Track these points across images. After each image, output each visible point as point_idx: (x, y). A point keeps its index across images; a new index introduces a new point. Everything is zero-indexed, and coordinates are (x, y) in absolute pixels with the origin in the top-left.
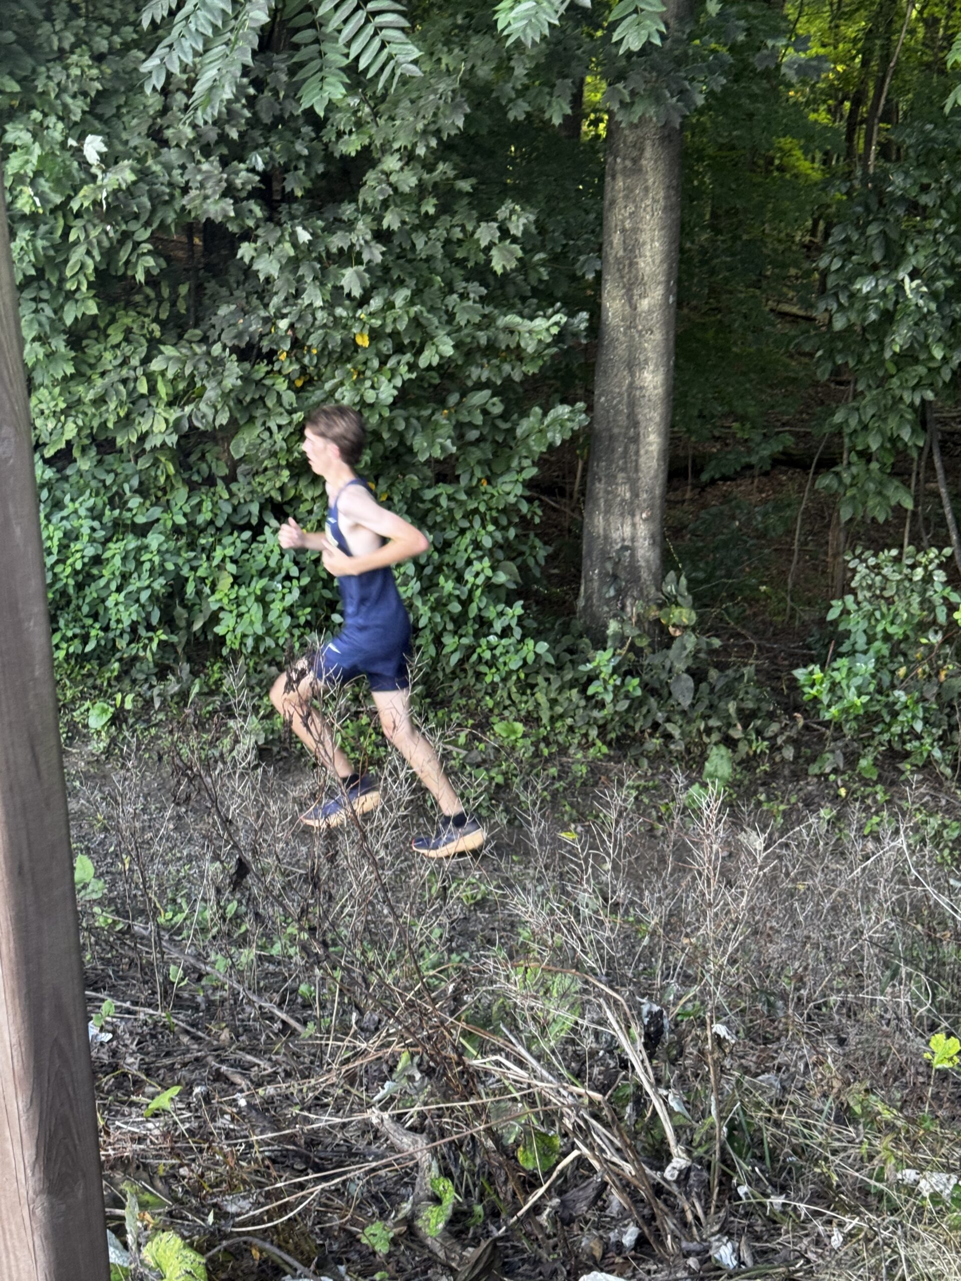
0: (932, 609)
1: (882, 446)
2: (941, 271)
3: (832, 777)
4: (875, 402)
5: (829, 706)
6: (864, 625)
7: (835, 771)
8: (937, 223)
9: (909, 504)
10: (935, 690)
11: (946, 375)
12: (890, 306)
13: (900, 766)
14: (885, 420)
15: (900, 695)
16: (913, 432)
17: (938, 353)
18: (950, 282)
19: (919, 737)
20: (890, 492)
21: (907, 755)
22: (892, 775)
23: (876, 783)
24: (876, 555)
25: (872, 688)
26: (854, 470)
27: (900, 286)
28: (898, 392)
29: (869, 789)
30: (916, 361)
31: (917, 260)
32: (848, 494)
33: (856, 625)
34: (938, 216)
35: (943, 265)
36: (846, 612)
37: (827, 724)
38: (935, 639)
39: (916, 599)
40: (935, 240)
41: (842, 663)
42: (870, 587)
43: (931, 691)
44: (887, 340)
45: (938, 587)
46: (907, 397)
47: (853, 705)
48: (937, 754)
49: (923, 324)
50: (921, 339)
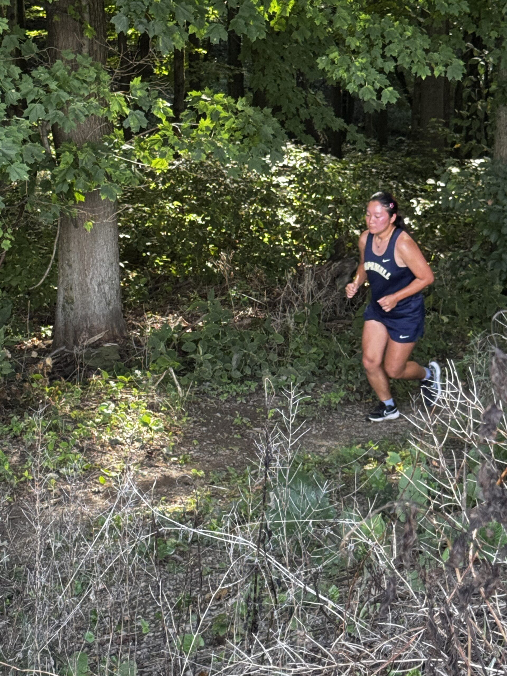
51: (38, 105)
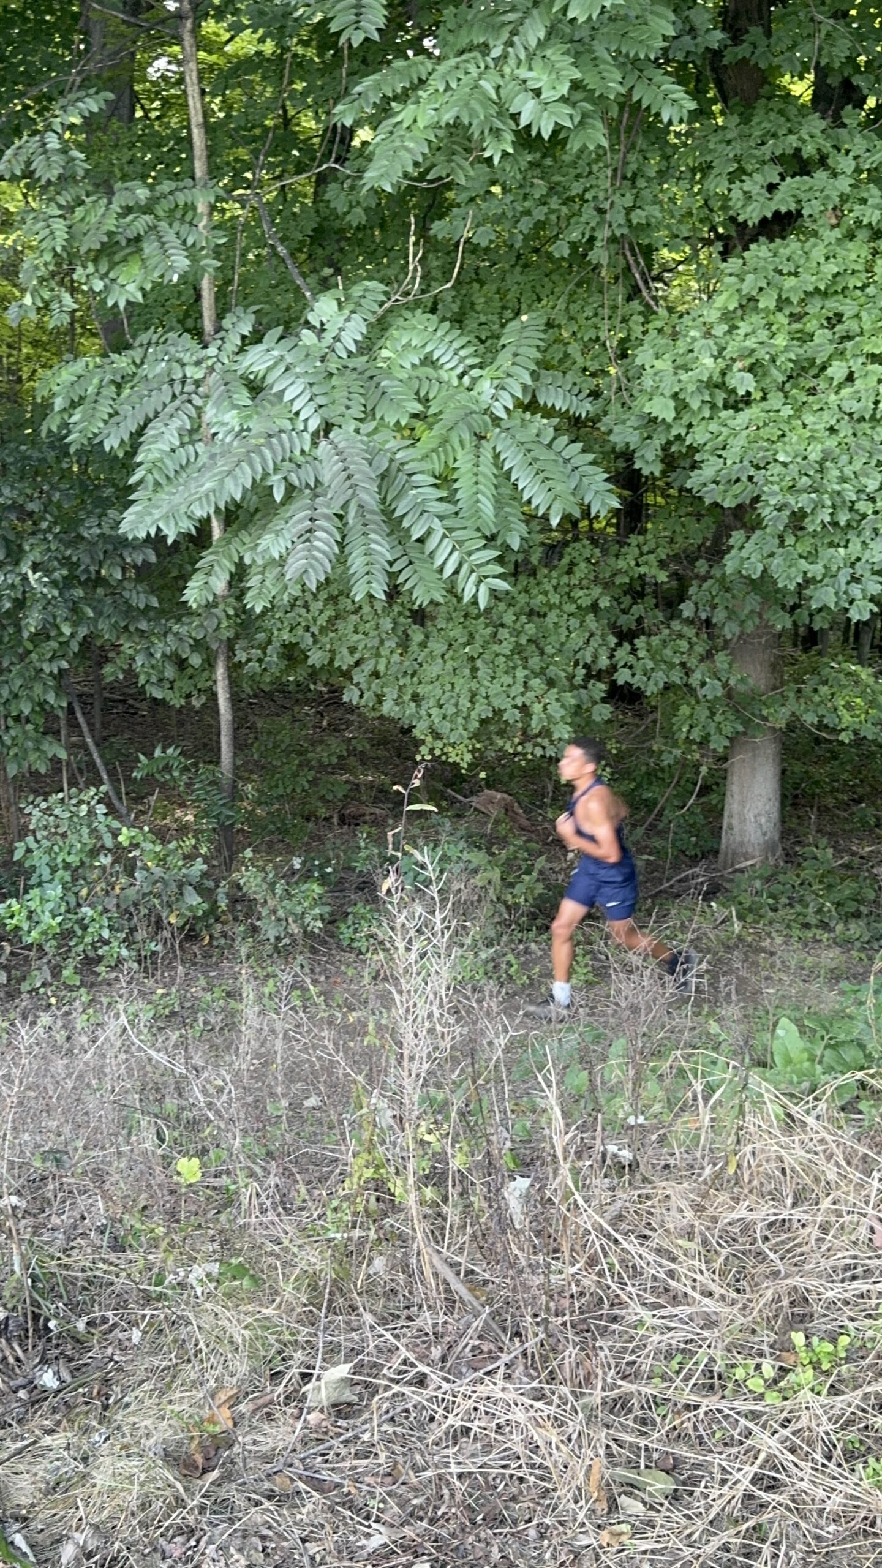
0: (99, 838)
1: (33, 710)
2: (56, 563)
3: (42, 990)
4: (20, 674)
5: (29, 932)
6: (46, 859)
7: (44, 985)
8: (44, 525)
9: (63, 755)
10: (115, 901)
11: (75, 647)
12: (20, 596)
13: (97, 969)
14: (31, 688)
15: (86, 910)
16: (57, 695)
17: (67, 630)
18: (65, 572)
19: (107, 943)
20: (45, 747)
21: (99, 960)
22: (91, 978)
23: (79, 987)
24: (45, 800)
25: (63, 909)
26: (13, 733)
27: (25, 578)
28: (38, 664)
29: (74, 994)
30: (48, 638)
31: (34, 556)
32: (11, 753)
33: (39, 860)
34: (45, 520)
35: (56, 558)
36: (29, 851)
37: (29, 947)
38: (106, 860)
39: (85, 831)
40: (45, 539)
41: (35, 893)
42: (46, 827)
43: (111, 903)
44: (23, 623)
45: (102, 818)
46: (46, 667)
47: (50, 927)
48: (124, 952)
49: (50, 607)
50: (51, 620)
51: (626, 670)
